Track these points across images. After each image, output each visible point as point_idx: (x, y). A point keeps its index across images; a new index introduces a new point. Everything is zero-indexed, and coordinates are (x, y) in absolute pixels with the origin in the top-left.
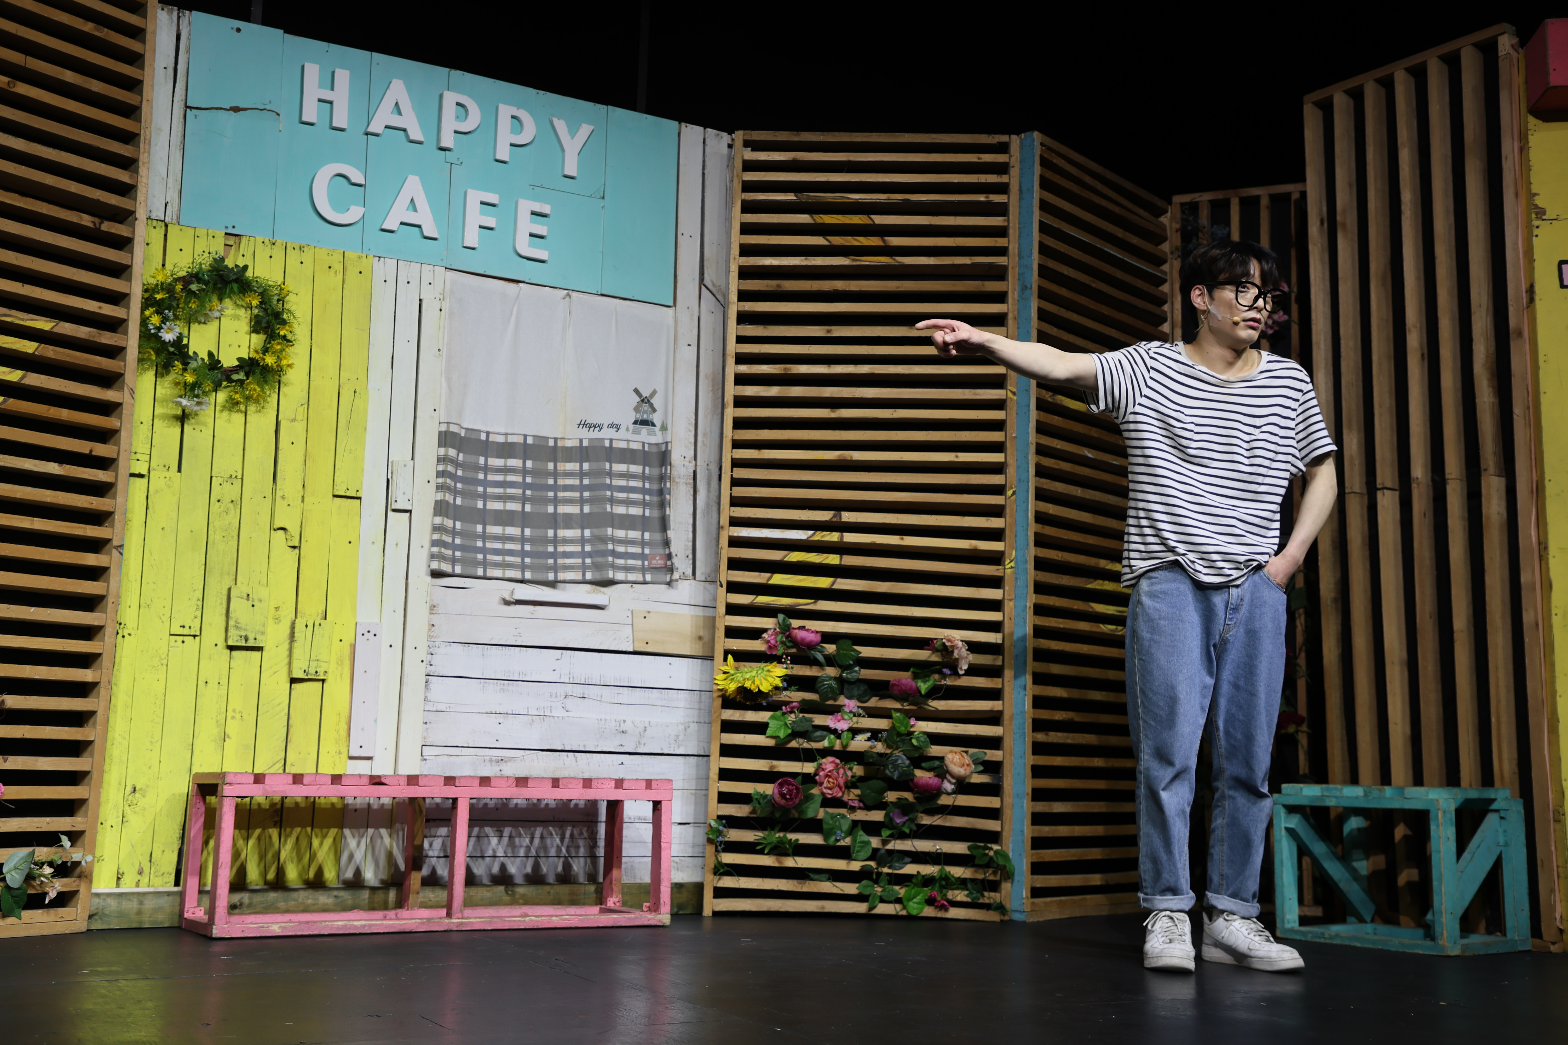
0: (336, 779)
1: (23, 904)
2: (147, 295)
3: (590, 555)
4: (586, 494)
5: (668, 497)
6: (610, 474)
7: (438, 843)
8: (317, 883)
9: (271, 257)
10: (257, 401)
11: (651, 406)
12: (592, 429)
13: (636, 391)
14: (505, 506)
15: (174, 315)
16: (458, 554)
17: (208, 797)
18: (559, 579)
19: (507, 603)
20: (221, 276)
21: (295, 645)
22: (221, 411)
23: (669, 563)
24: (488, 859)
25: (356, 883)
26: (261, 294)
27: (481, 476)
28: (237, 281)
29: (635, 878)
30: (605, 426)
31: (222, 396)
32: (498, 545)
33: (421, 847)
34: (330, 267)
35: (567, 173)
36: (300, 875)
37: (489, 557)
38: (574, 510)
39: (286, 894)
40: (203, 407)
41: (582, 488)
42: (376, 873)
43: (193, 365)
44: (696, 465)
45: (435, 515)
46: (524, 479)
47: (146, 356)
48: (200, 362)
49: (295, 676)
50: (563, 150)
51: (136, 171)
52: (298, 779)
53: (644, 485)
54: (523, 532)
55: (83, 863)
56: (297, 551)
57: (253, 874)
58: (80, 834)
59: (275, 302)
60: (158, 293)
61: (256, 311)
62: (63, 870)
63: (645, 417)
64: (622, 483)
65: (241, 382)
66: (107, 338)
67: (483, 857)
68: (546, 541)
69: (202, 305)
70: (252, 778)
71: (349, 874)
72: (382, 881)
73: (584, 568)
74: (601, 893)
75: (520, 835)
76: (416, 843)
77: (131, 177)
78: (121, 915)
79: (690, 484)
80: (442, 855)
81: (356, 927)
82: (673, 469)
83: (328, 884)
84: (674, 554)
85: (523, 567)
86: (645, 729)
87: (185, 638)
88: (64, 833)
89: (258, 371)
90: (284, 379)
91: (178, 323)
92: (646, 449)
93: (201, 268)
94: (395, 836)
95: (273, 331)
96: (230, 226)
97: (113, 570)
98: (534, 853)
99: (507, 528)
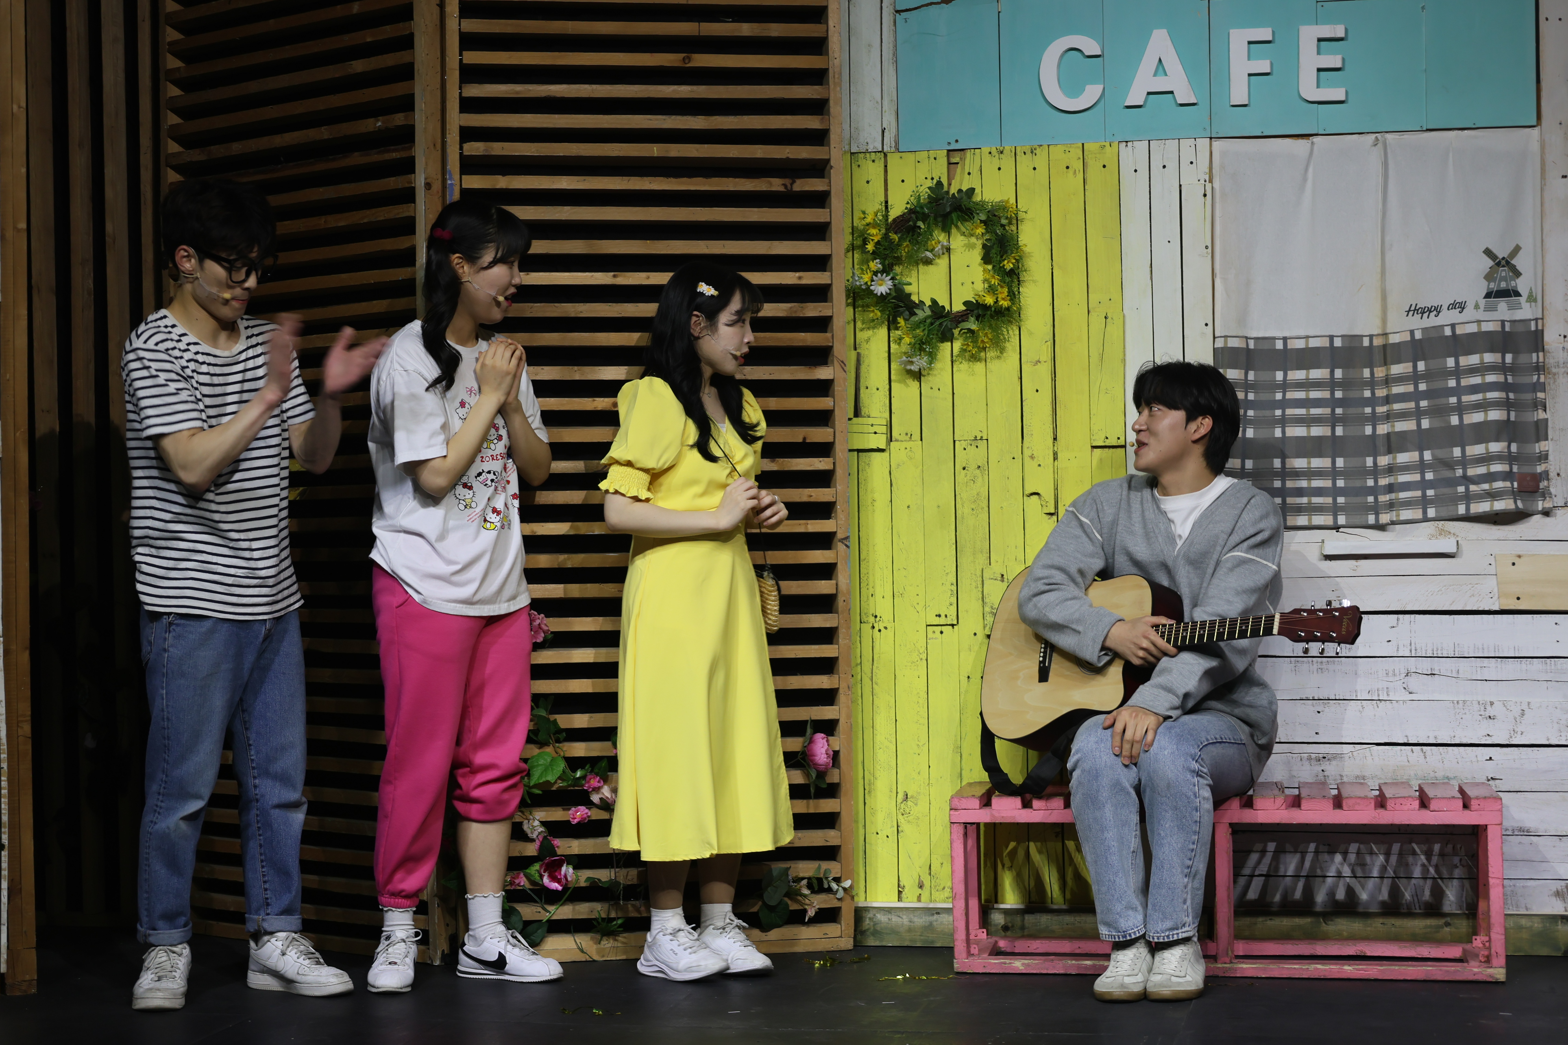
1: (785, 919)
3: (1432, 484)
4: (1424, 403)
6: (1458, 373)
9: (999, 169)
10: (995, 350)
11: (1514, 268)
12: (1426, 315)
13: (1488, 252)
14: (1310, 431)
18: (1398, 518)
20: (940, 207)
22: (958, 361)
26: (989, 218)
27: (1279, 396)
28: (961, 207)
30: (1445, 307)
31: (955, 346)
32: (1302, 484)
34: (1068, 168)
37: (1297, 500)
40: (938, 362)
41: (1416, 396)
43: (920, 315)
46: (1333, 394)
48: (925, 312)
51: (828, 114)
53: (1504, 379)
54: (1334, 463)
59: (1006, 223)
61: (983, 239)
63: (1503, 285)
64: (1476, 380)
69: (929, 243)
70: (978, 803)
73: (1426, 503)
82: (1549, 354)
84: (1552, 475)
85: (1335, 510)
86: (1523, 713)
87: (943, 628)
89: (990, 314)
92: (1509, 328)
96: (953, 142)
97: (839, 566)
98: (1392, 874)
99: (1313, 460)
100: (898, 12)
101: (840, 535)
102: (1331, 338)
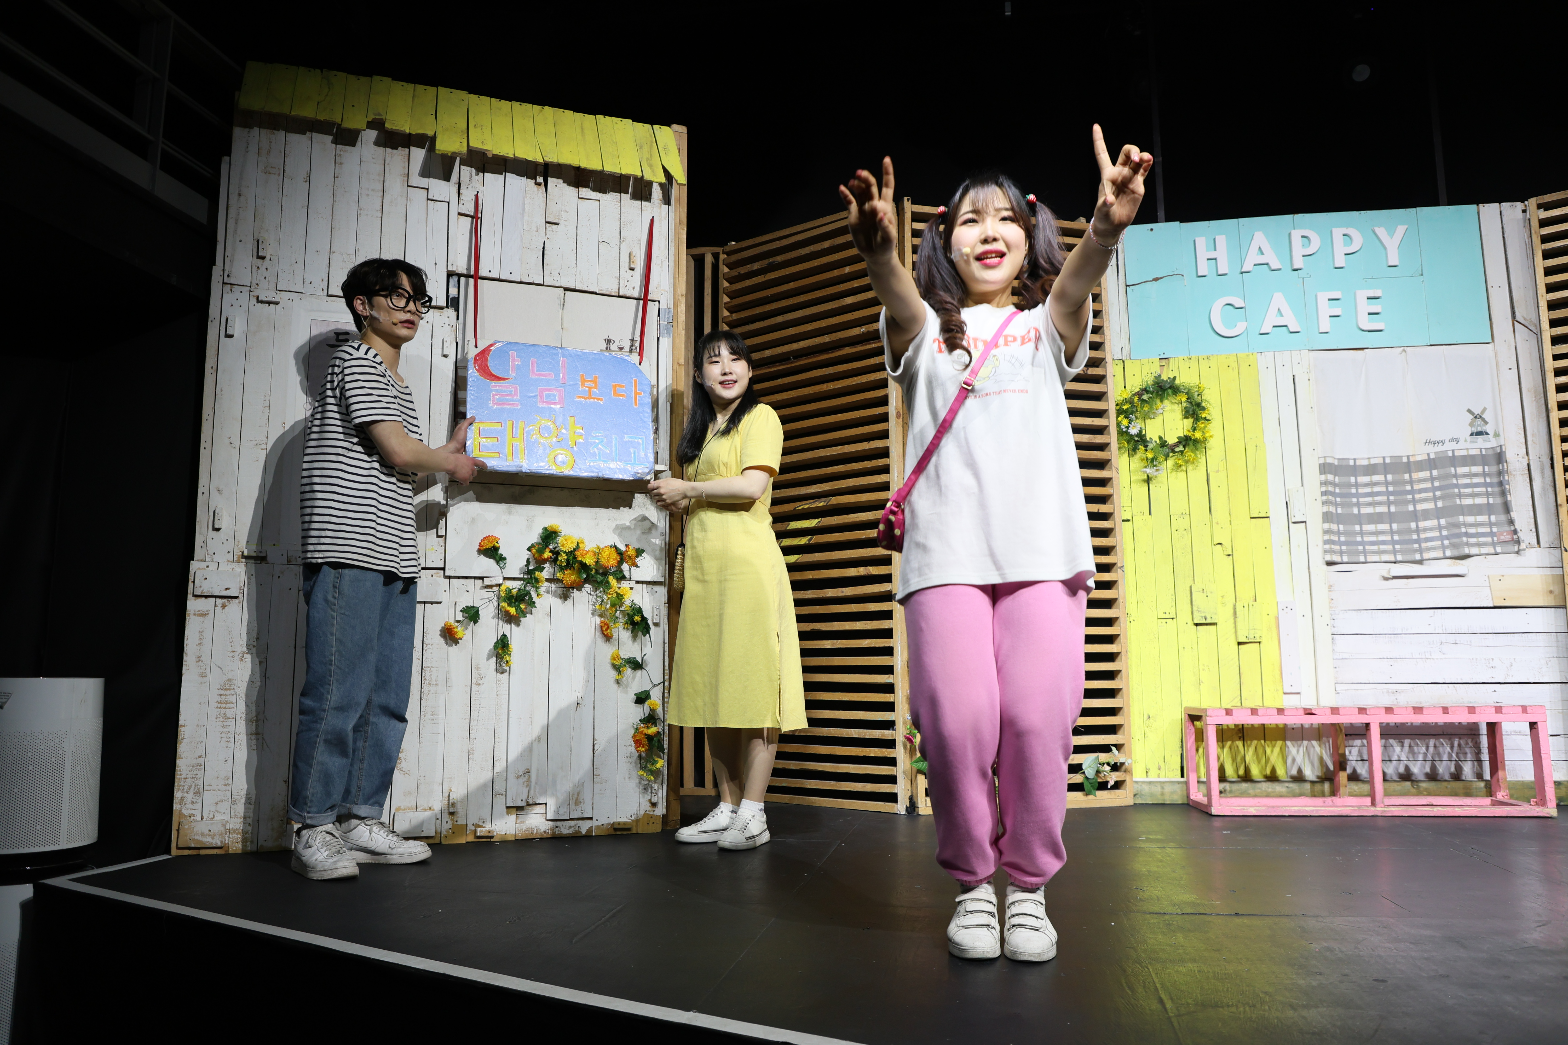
0: (1281, 711)
1: (1096, 787)
2: (1118, 407)
3: (1447, 538)
4: (1438, 493)
5: (1507, 487)
6: (1456, 476)
7: (1355, 751)
8: (1272, 778)
9: (1189, 368)
10: (1193, 463)
11: (1483, 420)
12: (1436, 445)
13: (1469, 411)
14: (1374, 510)
15: (1136, 417)
16: (1344, 548)
17: (1195, 722)
18: (1424, 558)
19: (1386, 579)
20: (1160, 387)
21: (1238, 620)
22: (1171, 472)
23: (1515, 537)
24: (1394, 762)
25: (1299, 778)
26: (1187, 393)
27: (1354, 491)
28: (1170, 388)
29: (1517, 776)
30: (1447, 441)
31: (1170, 462)
32: (1373, 538)
33: (1344, 755)
34: (1228, 367)
35: (1390, 264)
36: (1261, 772)
37: (1367, 547)
38: (1430, 506)
39: (1254, 785)
40: (1160, 472)
41: (1434, 489)
42: (1313, 771)
43: (1151, 446)
44: (1529, 459)
45: (1324, 522)
46: (1387, 488)
47: (1121, 445)
48: (1155, 444)
49: (1240, 641)
50: (1385, 248)
51: (1103, 334)
52: (1254, 711)
53: (1485, 480)
54: (1391, 526)
55: (1126, 764)
56: (1231, 557)
57: (1230, 771)
58: (1122, 745)
59: (1196, 396)
60: (1124, 405)
61: (1184, 405)
62: (1115, 767)
63: (1479, 429)
64: (1467, 481)
65: (1182, 452)
66: (1098, 439)
67: (1390, 761)
68: (1410, 531)
69: (1151, 407)
70: (1224, 712)
71: (1294, 772)
72: (1318, 777)
73: (1444, 547)
74: (1490, 788)
75: (1417, 745)
76: (1340, 752)
77: (1101, 338)
78: (1152, 795)
79: (1525, 474)
80: (1359, 759)
81: (1307, 811)
82: (1509, 465)
83: (1280, 778)
84: (1518, 530)
85: (1395, 552)
86: (1511, 664)
87: (1167, 620)
88: (1113, 745)
89: (1191, 443)
90: (1208, 446)
91: (1138, 421)
92: (1484, 453)
93: (1147, 384)
94: (1323, 746)
95: (1197, 415)
96: (1162, 354)
97: (1119, 582)
98: (1430, 758)
99: (1378, 525)
100: (1129, 286)
101: (1119, 565)
102: (1384, 458)
